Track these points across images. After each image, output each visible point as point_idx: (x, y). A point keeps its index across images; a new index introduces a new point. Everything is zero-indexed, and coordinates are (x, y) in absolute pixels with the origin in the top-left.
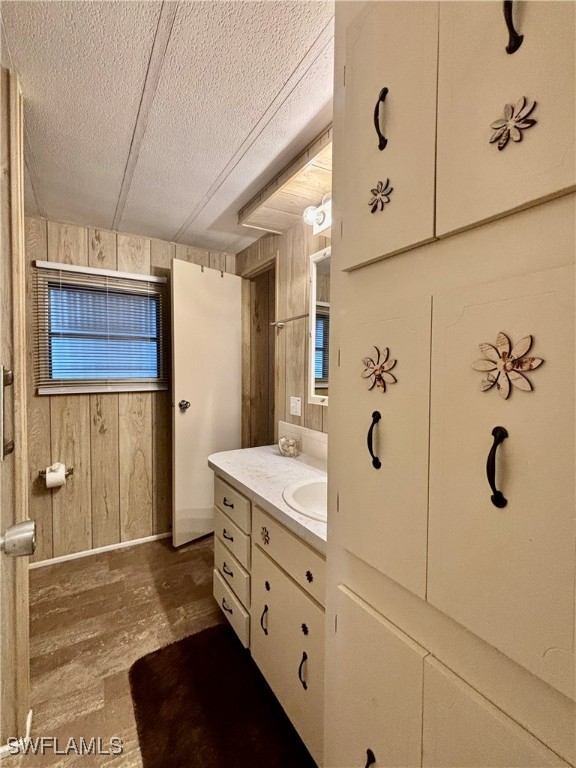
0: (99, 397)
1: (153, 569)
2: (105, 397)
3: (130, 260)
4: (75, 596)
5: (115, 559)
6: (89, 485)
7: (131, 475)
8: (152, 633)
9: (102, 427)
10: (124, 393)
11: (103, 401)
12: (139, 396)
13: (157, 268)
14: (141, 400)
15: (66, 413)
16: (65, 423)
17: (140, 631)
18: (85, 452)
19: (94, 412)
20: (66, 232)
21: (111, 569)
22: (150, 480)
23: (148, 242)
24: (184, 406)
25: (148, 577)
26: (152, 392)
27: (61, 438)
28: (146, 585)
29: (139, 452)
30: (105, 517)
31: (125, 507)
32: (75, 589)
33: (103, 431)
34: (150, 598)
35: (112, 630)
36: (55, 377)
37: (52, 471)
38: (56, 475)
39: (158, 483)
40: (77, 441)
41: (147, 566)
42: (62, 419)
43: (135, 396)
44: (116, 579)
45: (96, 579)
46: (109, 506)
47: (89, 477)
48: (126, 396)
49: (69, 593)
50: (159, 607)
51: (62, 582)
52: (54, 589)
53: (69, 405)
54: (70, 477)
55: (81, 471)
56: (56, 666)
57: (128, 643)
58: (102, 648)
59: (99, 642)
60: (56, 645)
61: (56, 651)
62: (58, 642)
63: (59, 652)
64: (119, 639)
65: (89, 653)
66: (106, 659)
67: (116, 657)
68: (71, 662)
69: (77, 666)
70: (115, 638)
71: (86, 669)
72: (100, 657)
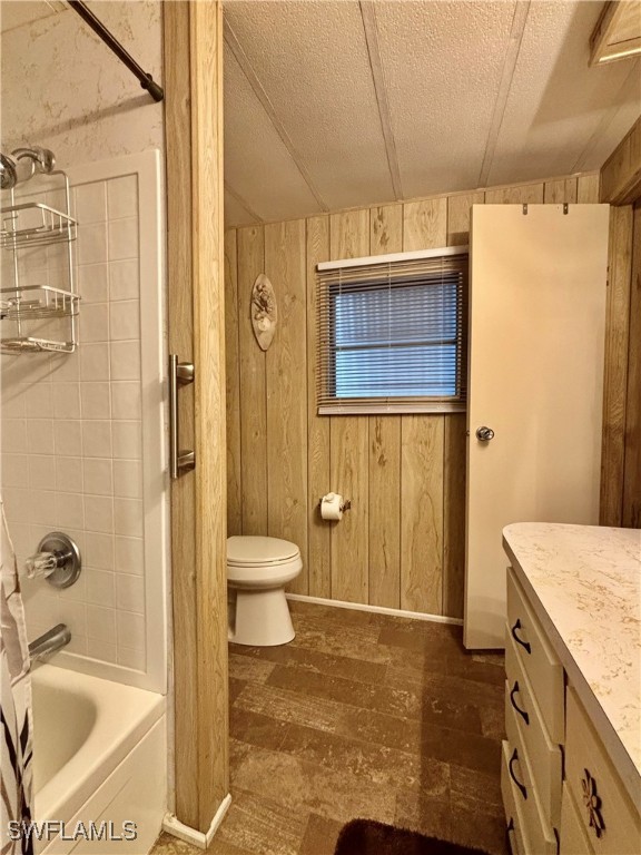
0: (378, 418)
1: (428, 669)
2: (385, 419)
3: (419, 232)
4: (332, 658)
5: (389, 629)
6: (367, 526)
7: (416, 525)
8: (391, 782)
9: (382, 456)
10: (408, 415)
11: (383, 424)
12: (426, 419)
13: (455, 235)
14: (430, 426)
15: (344, 437)
16: (344, 447)
17: (378, 765)
18: (363, 485)
19: (373, 438)
20: (348, 221)
21: (380, 642)
22: (440, 540)
23: (443, 202)
24: (484, 436)
25: (417, 679)
26: (444, 414)
27: (339, 465)
28: (410, 688)
29: (425, 496)
30: (383, 571)
31: (407, 567)
32: (338, 649)
33: (382, 462)
34: (409, 716)
35: (349, 737)
36: (339, 394)
37: (327, 501)
38: (331, 507)
39: (450, 545)
40: (354, 470)
41: (421, 659)
42: (341, 444)
43: (422, 419)
44: (380, 660)
45: (360, 647)
46: (388, 559)
47: (367, 515)
48: (410, 419)
49: (329, 651)
50: (414, 742)
51: (329, 634)
52: (319, 638)
53: (348, 428)
54: (347, 511)
55: (358, 507)
56: (278, 745)
57: (358, 775)
58: (327, 757)
59: (328, 746)
60: (290, 714)
61: (287, 724)
62: (293, 713)
63: (289, 727)
64: (349, 758)
65: (312, 753)
66: (325, 781)
67: (336, 789)
68: (293, 752)
69: (295, 764)
70: (347, 754)
71: (300, 778)
72: (320, 771)
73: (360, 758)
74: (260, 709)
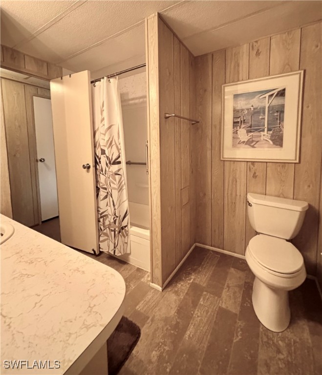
56: (180, 308)
57: (159, 344)
58: (171, 330)
59: (177, 332)
60: (198, 316)
61: (192, 315)
62: (199, 318)
63: (191, 315)
64: (169, 341)
65: (174, 323)
66: (160, 326)
67: (156, 330)
68: (176, 314)
69: (171, 315)
70: (170, 341)
71: (164, 316)
72: (166, 325)
73: (167, 348)
74: (202, 303)
